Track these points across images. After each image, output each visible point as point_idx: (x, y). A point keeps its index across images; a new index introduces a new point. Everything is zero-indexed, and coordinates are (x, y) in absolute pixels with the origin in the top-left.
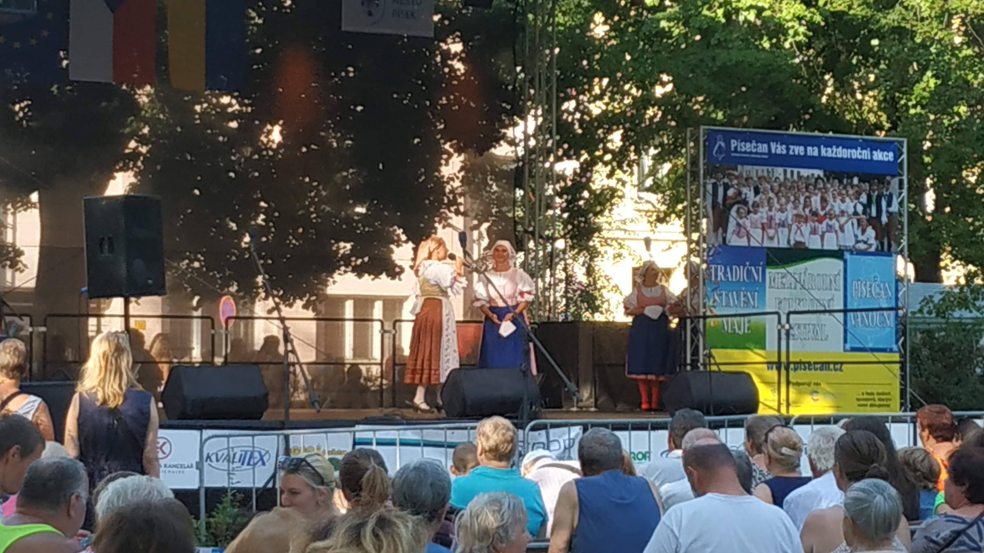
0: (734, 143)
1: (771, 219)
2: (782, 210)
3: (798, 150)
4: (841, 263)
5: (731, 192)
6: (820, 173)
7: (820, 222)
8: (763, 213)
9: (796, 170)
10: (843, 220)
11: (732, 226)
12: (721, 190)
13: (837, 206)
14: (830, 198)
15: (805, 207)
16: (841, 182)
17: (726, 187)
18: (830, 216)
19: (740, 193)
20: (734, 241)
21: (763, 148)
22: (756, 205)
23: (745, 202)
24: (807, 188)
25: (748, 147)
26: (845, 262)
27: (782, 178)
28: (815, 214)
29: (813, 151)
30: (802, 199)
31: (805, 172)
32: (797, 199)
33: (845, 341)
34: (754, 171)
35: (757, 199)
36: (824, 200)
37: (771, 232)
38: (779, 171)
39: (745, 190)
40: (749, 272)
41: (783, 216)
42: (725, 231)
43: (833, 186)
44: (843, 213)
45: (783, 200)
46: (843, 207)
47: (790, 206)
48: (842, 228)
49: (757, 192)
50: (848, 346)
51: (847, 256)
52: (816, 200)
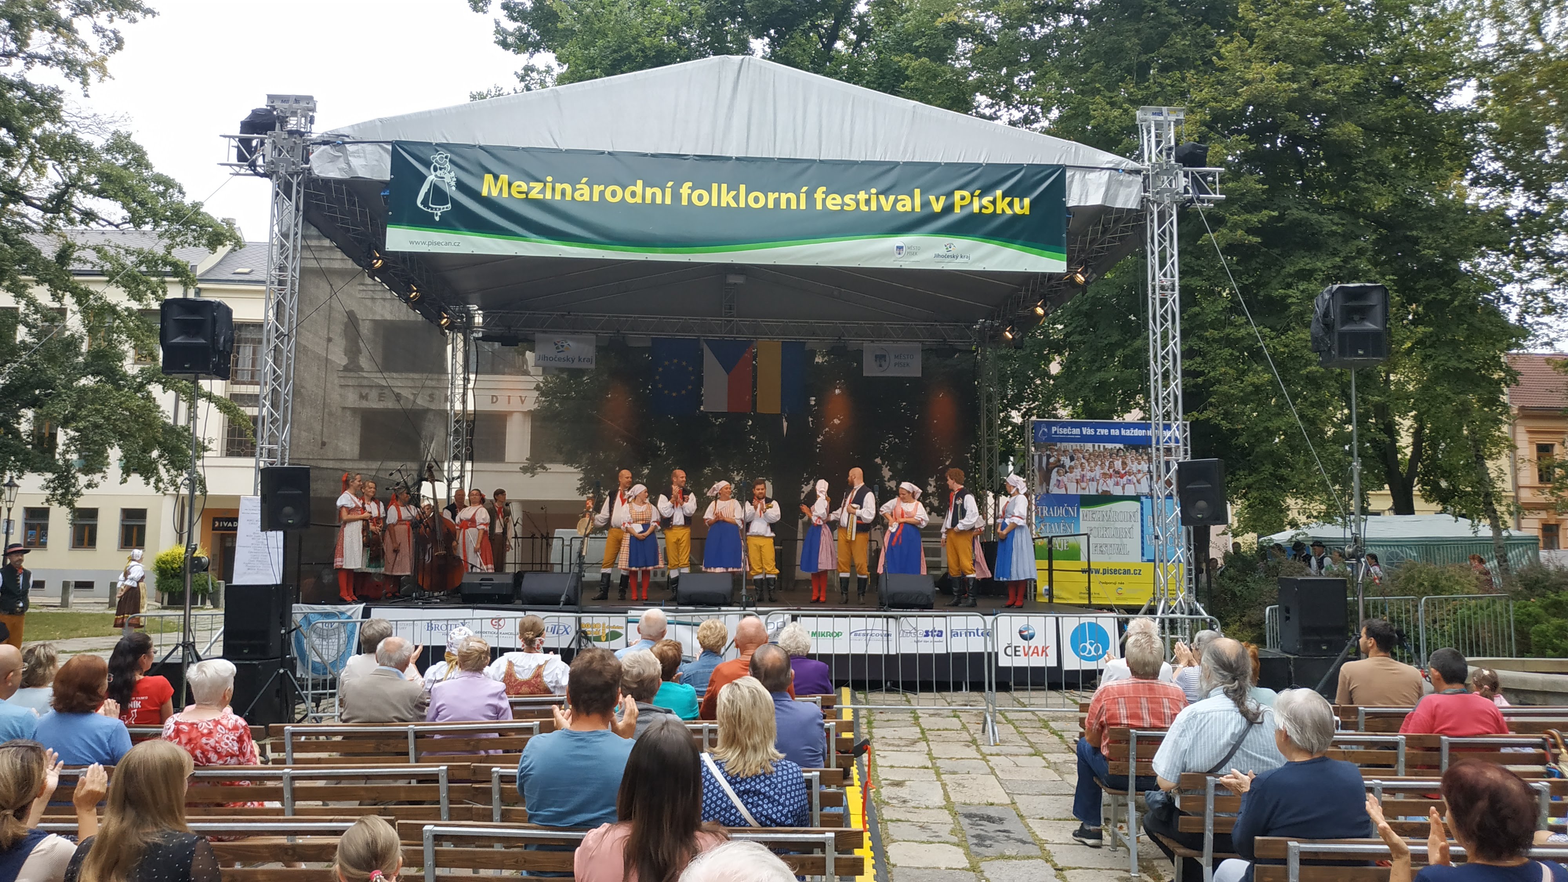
0: (1054, 429)
1: (1083, 476)
2: (1091, 471)
3: (1105, 432)
4: (1138, 504)
5: (1052, 460)
6: (1122, 446)
7: (1122, 478)
8: (1077, 473)
9: (1102, 445)
10: (1139, 476)
11: (1053, 481)
12: (1045, 459)
13: (1134, 467)
14: (1129, 461)
15: (1110, 468)
16: (1137, 451)
17: (1049, 457)
18: (1130, 473)
19: (1059, 460)
20: (1054, 490)
21: (1076, 431)
22: (1071, 468)
23: (1063, 466)
24: (1111, 456)
25: (1065, 431)
26: (1142, 503)
27: (1091, 450)
28: (1118, 472)
29: (1115, 432)
30: (1107, 464)
31: (1109, 446)
32: (1103, 463)
33: (1143, 555)
34: (1070, 446)
35: (1073, 463)
36: (1124, 464)
37: (1084, 485)
38: (1089, 446)
39: (1063, 458)
40: (1067, 511)
41: (1092, 475)
42: (1048, 484)
43: (1131, 455)
44: (1139, 471)
45: (1093, 464)
46: (1140, 467)
47: (1098, 468)
48: (1139, 481)
49: (1072, 459)
50: (1145, 558)
51: (1143, 499)
52: (1118, 464)
